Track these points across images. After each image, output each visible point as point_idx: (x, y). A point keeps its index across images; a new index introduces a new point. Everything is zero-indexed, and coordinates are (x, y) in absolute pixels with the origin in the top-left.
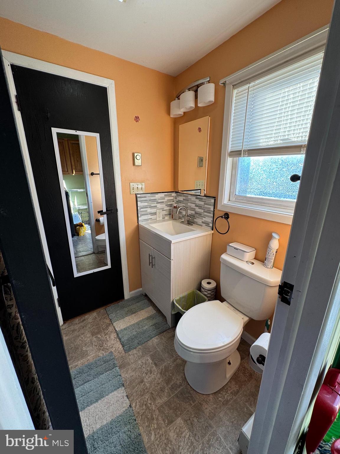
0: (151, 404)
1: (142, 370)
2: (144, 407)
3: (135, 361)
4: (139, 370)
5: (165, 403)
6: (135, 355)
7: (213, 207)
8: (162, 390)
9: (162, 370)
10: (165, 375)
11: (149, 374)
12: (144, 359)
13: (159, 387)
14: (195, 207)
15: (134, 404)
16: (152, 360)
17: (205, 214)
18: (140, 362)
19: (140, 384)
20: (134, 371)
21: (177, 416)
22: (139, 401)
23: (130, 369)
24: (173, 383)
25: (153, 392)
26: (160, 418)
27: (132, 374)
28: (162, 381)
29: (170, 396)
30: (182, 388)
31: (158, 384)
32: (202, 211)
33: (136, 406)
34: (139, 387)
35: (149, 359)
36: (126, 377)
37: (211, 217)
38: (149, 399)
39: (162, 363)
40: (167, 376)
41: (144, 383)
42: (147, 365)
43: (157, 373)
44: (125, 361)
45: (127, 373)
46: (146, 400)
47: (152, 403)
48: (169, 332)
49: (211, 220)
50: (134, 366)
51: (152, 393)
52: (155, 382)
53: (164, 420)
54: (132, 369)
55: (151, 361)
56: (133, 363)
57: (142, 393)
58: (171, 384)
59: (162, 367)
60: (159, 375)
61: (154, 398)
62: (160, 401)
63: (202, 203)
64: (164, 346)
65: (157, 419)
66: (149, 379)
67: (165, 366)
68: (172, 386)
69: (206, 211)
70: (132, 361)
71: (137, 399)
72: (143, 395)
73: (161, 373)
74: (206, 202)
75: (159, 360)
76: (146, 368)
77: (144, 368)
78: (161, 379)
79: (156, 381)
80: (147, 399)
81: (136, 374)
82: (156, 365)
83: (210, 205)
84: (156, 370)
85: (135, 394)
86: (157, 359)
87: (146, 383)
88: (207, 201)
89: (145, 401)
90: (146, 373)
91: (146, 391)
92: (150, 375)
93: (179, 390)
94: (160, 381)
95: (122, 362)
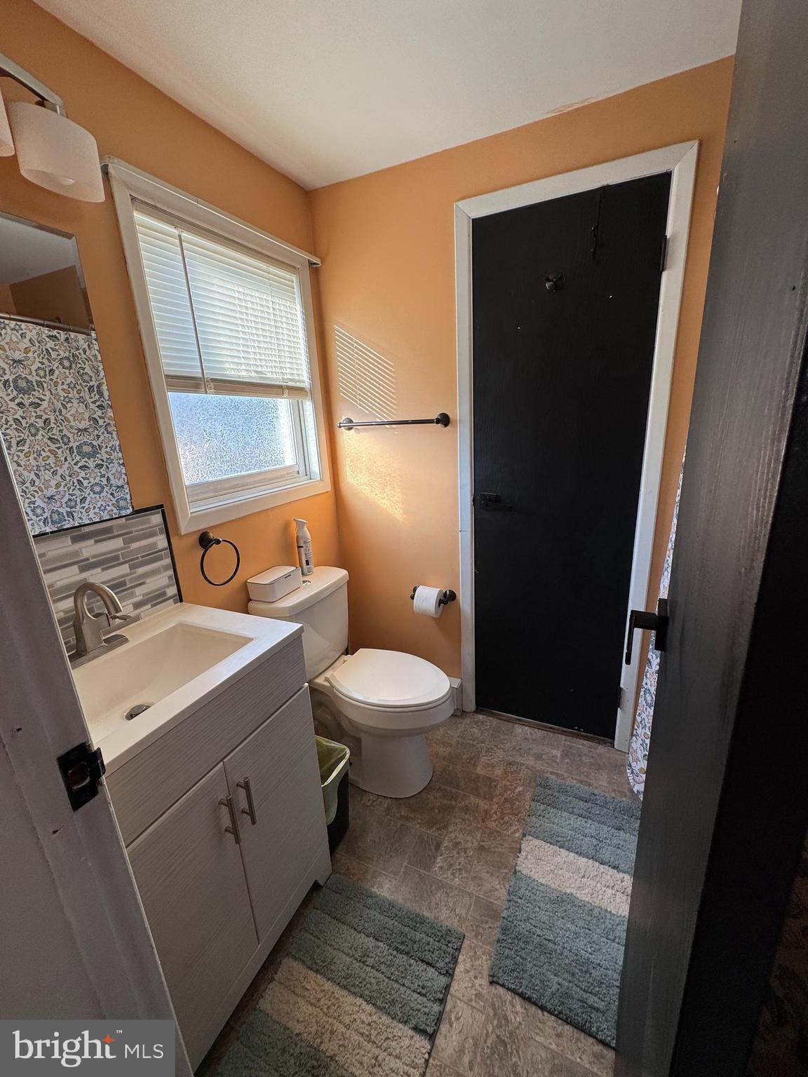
0: (495, 813)
1: (466, 863)
2: (506, 819)
3: (462, 891)
4: (471, 868)
5: (478, 795)
6: (451, 904)
7: (164, 536)
8: (466, 809)
9: (438, 829)
10: (444, 818)
11: (462, 846)
12: (445, 878)
13: (467, 816)
14: (84, 575)
15: (517, 835)
16: (435, 858)
17: (141, 571)
18: (457, 879)
19: (490, 848)
20: (480, 878)
21: (478, 776)
22: (508, 831)
23: (484, 888)
24: (446, 801)
25: (480, 819)
26: (498, 792)
27: (486, 876)
28: (454, 817)
29: (464, 795)
30: (443, 787)
31: (463, 820)
32: (125, 569)
33: (516, 831)
34: (493, 846)
35: (438, 865)
36: (499, 884)
37: (166, 568)
38: (492, 819)
39: (428, 837)
40: (441, 815)
41: (481, 843)
42: (451, 862)
43: (451, 832)
44: (481, 916)
45: (493, 890)
46: (497, 822)
47: (493, 811)
48: (348, 869)
49: (170, 578)
50: (472, 888)
51: (483, 821)
52: (466, 826)
53: (496, 786)
54: (479, 885)
55: (439, 859)
56: (469, 894)
57: (495, 834)
58: (449, 803)
59: (433, 832)
60: (451, 828)
61: (486, 814)
62: (483, 805)
63: (118, 543)
64: (391, 856)
65: (501, 795)
66: (469, 838)
67: (430, 828)
68: (451, 800)
69: (142, 561)
70: (466, 899)
71: (509, 836)
72: (497, 832)
73: (445, 827)
74: (131, 532)
75: (425, 846)
76: (457, 859)
77: (460, 864)
78: (454, 820)
79: (462, 827)
80: (495, 821)
81: (481, 870)
82: (438, 846)
83: (152, 535)
84: (447, 838)
85: (506, 845)
86: (427, 850)
87: (478, 838)
88: (133, 530)
89: (499, 822)
90: (465, 852)
91: (487, 831)
92: (462, 842)
93: (449, 789)
94: (458, 821)
95: (487, 922)
